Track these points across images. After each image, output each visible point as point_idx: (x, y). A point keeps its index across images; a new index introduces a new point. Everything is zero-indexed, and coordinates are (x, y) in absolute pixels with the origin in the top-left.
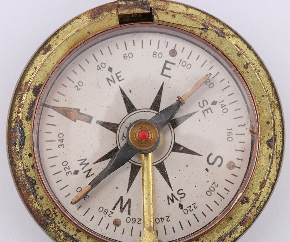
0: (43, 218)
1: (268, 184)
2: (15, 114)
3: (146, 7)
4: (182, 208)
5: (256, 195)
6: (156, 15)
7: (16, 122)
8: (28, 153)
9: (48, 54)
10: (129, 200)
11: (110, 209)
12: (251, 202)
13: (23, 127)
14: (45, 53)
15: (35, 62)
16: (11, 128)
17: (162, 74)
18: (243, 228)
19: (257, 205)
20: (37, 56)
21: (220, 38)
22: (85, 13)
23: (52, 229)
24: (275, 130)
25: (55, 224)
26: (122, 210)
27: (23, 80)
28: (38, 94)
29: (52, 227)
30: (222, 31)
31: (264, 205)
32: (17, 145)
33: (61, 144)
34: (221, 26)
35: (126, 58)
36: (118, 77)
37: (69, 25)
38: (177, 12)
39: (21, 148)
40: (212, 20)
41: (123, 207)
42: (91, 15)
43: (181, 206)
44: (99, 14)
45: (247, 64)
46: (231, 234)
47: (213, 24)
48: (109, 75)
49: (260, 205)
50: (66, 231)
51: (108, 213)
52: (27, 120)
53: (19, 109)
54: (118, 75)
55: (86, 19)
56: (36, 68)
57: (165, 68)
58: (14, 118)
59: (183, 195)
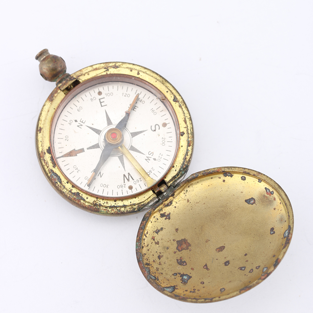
0: (94, 207)
1: (188, 120)
2: (47, 169)
3: (72, 78)
4: (156, 160)
5: (186, 127)
6: (80, 79)
7: (50, 173)
8: (66, 183)
9: (42, 131)
10: (129, 174)
11: (123, 184)
12: (185, 132)
13: (54, 172)
14: (40, 132)
15: (38, 139)
16: (49, 177)
17: (102, 106)
18: (191, 147)
19: (190, 132)
20: (38, 136)
21: (117, 69)
22: (46, 101)
23: (102, 209)
24: (173, 93)
25: (102, 206)
26: (128, 180)
27: (39, 151)
28: (51, 152)
29: (101, 208)
30: (115, 66)
31: (193, 130)
32: (58, 183)
33: (78, 170)
34: (114, 64)
35: (79, 111)
36: (82, 122)
37: (42, 112)
38: (89, 72)
39: (61, 182)
40: (107, 64)
41: (128, 179)
42: (50, 100)
43: (155, 159)
44: (53, 97)
45: (138, 72)
46: (188, 154)
47: (109, 66)
48: (77, 124)
49: (191, 131)
50: (109, 205)
51: (123, 186)
52: (54, 168)
53: (47, 166)
54: (81, 121)
55: (48, 104)
56: (41, 142)
57: (101, 103)
58: (47, 171)
59: (152, 154)
